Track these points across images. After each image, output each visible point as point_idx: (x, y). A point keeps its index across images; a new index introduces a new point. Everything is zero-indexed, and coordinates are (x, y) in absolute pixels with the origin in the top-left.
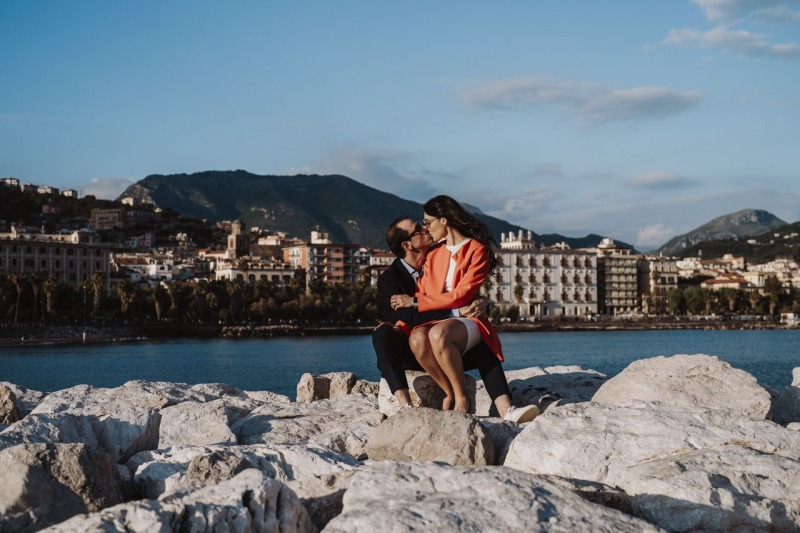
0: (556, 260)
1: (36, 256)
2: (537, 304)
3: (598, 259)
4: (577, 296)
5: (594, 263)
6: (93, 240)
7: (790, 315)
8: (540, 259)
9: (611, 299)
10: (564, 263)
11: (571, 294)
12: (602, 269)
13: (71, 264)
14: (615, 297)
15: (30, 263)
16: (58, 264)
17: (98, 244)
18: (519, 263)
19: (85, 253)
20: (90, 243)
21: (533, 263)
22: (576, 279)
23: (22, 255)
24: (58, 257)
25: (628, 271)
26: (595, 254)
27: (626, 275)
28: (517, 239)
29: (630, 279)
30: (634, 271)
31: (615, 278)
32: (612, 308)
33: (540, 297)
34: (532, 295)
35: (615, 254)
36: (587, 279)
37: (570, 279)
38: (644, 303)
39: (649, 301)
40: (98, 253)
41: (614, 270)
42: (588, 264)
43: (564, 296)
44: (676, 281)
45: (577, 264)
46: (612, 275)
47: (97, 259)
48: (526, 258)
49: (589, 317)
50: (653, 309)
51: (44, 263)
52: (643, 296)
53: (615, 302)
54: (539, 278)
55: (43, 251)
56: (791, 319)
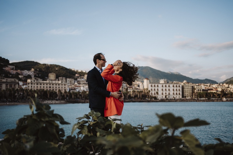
0: (171, 85)
1: (51, 86)
2: (167, 95)
3: (182, 85)
4: (177, 94)
5: (181, 86)
6: (64, 82)
7: (224, 98)
8: (167, 85)
9: (185, 94)
10: (173, 86)
11: (175, 94)
12: (183, 88)
13: (59, 87)
14: (186, 94)
15: (50, 87)
16: (56, 87)
17: (65, 83)
18: (162, 86)
19: (62, 85)
20: (63, 83)
21: (166, 86)
22: (177, 90)
23: (48, 86)
24: (56, 86)
25: (190, 88)
26: (181, 84)
27: (189, 89)
28: (163, 81)
29: (190, 90)
30: (191, 88)
31: (186, 90)
32: (185, 96)
33: (167, 94)
34: (166, 93)
35: (186, 84)
36: (179, 90)
37: (175, 90)
38: (194, 95)
39: (195, 95)
40: (65, 85)
41: (186, 88)
42: (179, 86)
43: (174, 94)
44: (202, 90)
45: (176, 86)
46: (185, 89)
47: (65, 86)
48: (164, 85)
49: (174, 99)
50: (196, 97)
51: (53, 87)
52: (193, 94)
53: (186, 95)
54: (167, 90)
55: (53, 85)
56: (224, 99)
